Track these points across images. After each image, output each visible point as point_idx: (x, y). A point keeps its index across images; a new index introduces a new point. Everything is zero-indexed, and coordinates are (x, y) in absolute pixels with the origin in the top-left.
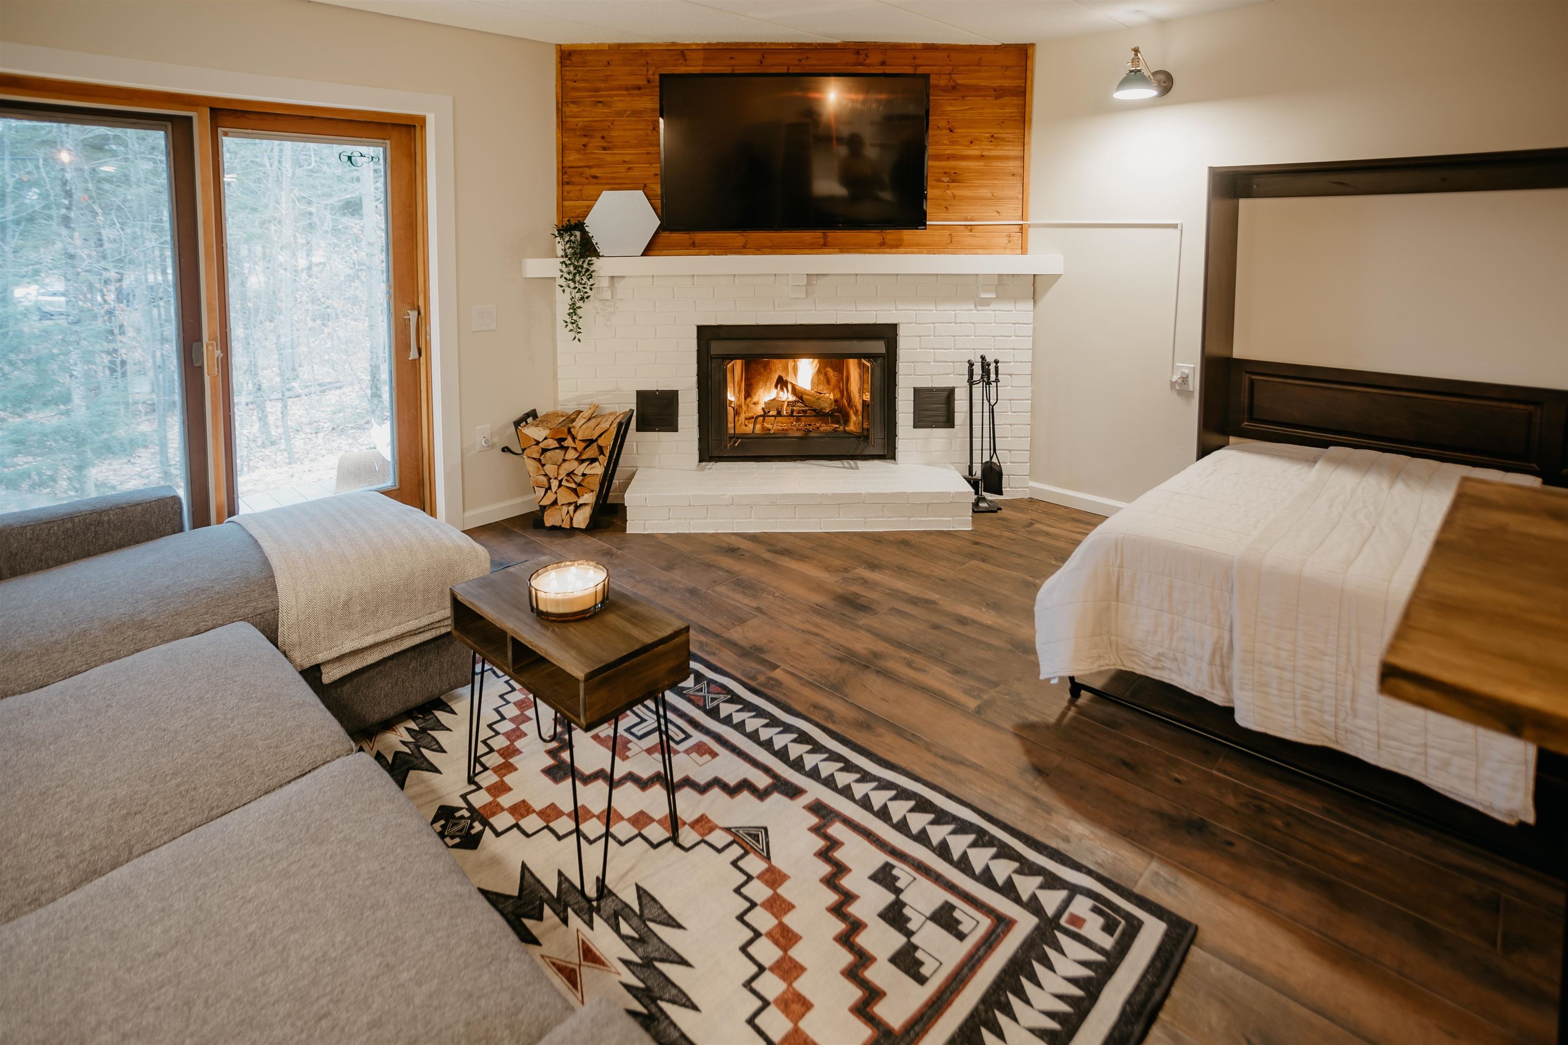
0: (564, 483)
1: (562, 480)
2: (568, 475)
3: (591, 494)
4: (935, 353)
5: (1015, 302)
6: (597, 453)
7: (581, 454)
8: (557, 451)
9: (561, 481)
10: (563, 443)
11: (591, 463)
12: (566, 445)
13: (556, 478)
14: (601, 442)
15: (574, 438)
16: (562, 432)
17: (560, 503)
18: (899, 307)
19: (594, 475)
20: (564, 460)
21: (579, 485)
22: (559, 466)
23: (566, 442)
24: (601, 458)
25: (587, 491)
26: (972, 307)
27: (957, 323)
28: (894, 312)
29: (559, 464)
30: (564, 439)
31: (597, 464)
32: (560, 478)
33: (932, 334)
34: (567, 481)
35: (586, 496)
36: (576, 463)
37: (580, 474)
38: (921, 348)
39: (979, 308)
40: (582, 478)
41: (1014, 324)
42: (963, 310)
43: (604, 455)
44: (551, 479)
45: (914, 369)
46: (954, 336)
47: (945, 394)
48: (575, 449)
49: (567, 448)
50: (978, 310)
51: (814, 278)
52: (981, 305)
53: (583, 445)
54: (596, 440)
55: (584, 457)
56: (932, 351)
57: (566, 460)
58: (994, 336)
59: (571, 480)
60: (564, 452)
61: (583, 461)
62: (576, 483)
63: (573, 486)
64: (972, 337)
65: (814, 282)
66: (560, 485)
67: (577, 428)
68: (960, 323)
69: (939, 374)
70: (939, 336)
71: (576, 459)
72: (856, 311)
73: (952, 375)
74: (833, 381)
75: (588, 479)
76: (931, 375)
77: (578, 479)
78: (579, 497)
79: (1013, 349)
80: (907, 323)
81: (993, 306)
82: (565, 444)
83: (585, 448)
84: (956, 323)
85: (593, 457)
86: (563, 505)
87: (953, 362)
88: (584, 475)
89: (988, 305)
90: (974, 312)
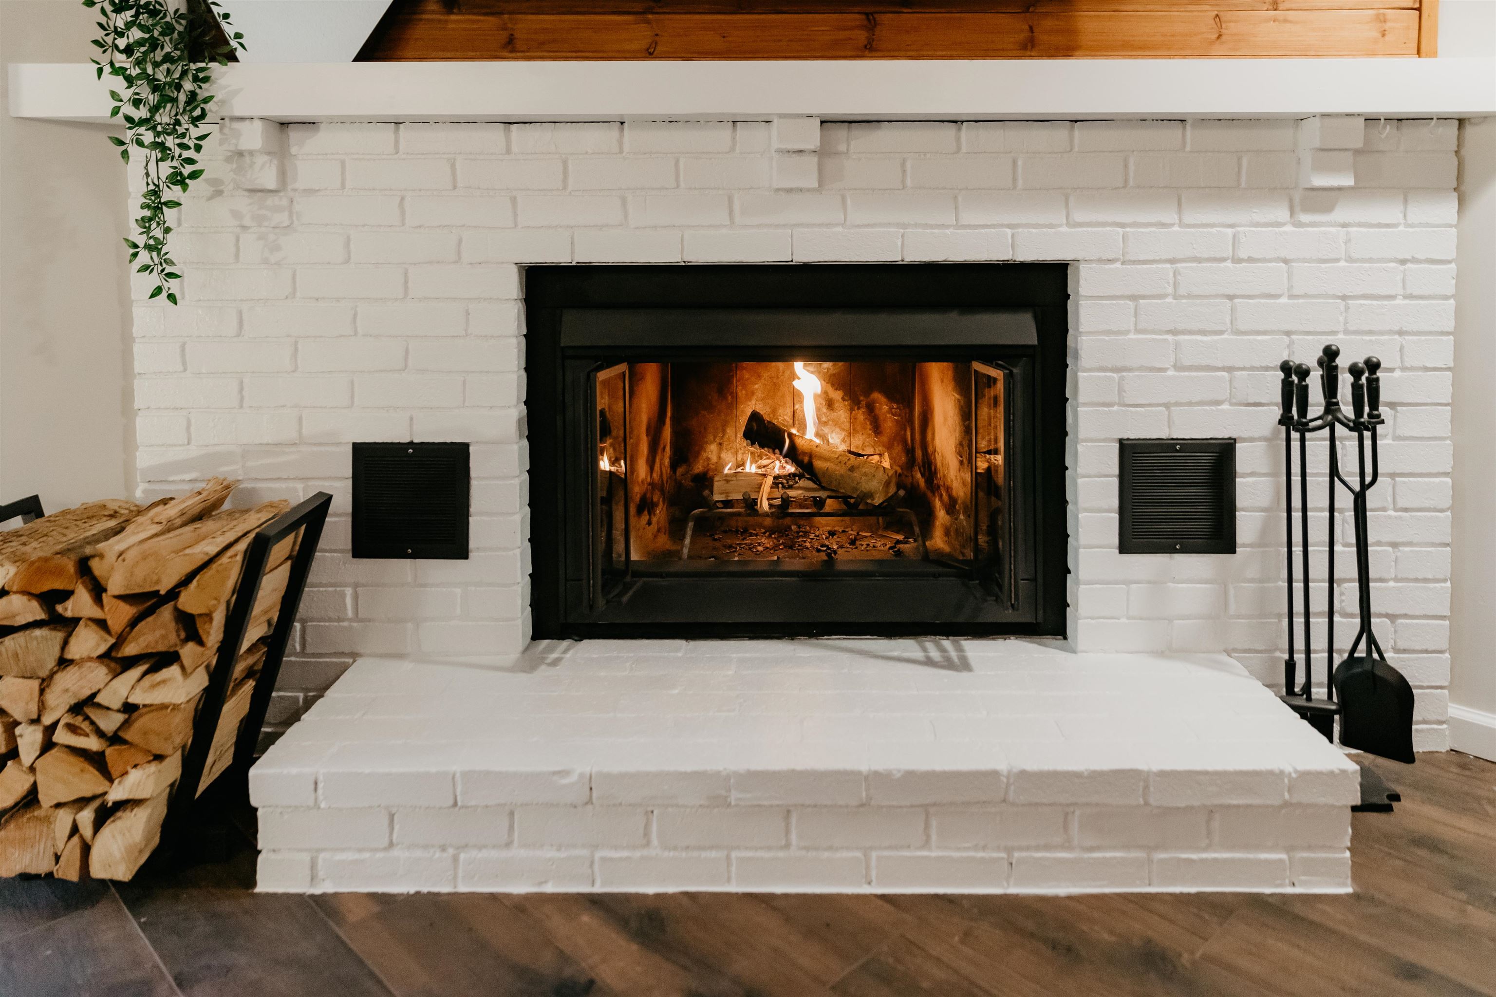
0: (61, 736)
1: (55, 725)
2: (77, 709)
3: (153, 767)
4: (1177, 345)
5: (1406, 201)
6: (173, 638)
7: (121, 640)
8: (37, 632)
9: (50, 730)
10: (59, 608)
11: (154, 669)
12: (69, 614)
13: (36, 721)
14: (188, 601)
15: (98, 590)
16: (59, 572)
17: (46, 799)
18: (1079, 216)
19: (163, 707)
20: (63, 663)
21: (115, 739)
22: (45, 683)
23: (69, 604)
24: (188, 652)
25: (139, 758)
26: (1283, 214)
27: (1240, 261)
28: (1064, 229)
29: (44, 673)
30: (65, 595)
31: (174, 671)
32: (47, 720)
33: (1170, 290)
34: (72, 729)
35: (134, 776)
36: (99, 674)
37: (116, 704)
38: (1138, 331)
39: (1305, 218)
40: (121, 718)
41: (1403, 262)
42: (1257, 225)
43: (201, 643)
44: (17, 723)
45: (1121, 390)
46: (1231, 298)
47: (1207, 458)
48: (102, 624)
49: (74, 622)
50: (1299, 225)
51: (841, 132)
52: (1308, 208)
53: (127, 611)
54: (173, 594)
55: (130, 649)
56: (1170, 337)
57: (71, 662)
58: (1344, 298)
59: (85, 726)
60: (59, 636)
61: (128, 663)
62: (100, 733)
63: (93, 744)
64: (1284, 300)
65: (842, 147)
66: (48, 745)
67: (111, 556)
68: (1251, 260)
69: (1190, 404)
70: (1190, 296)
71: (106, 657)
72: (959, 226)
73: (1225, 407)
74: (889, 424)
75: (142, 722)
76: (1167, 406)
77: (110, 723)
78: (111, 781)
79: (1401, 333)
80: (1100, 261)
81: (1340, 214)
82: (68, 609)
83: (133, 623)
84: (1237, 260)
85: (161, 648)
86: (58, 805)
87: (1230, 369)
88: (129, 708)
89: (1328, 208)
90: (1289, 228)
